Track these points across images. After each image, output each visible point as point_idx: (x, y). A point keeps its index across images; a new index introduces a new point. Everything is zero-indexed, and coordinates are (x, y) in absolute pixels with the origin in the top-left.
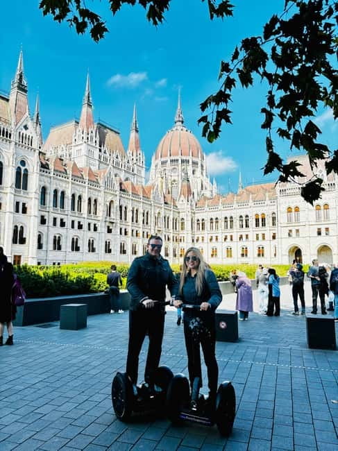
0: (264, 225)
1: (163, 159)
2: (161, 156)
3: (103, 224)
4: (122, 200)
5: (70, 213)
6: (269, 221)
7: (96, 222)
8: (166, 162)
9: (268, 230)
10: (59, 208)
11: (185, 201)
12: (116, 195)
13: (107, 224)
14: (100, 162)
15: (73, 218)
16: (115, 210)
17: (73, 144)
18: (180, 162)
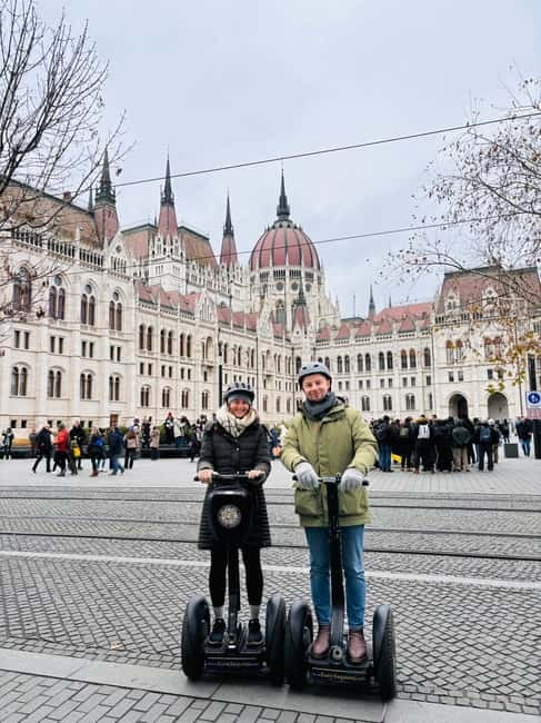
0: (413, 365)
1: (263, 270)
2: (260, 266)
3: (199, 369)
4: (221, 335)
5: (159, 356)
6: (420, 359)
7: (190, 367)
8: (268, 274)
9: (419, 373)
10: (145, 349)
11: (302, 333)
12: (214, 330)
13: (205, 369)
14: (187, 281)
15: (164, 363)
16: (213, 350)
17: (151, 258)
18: (287, 274)
